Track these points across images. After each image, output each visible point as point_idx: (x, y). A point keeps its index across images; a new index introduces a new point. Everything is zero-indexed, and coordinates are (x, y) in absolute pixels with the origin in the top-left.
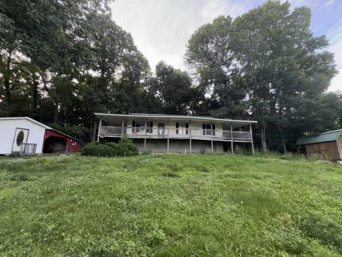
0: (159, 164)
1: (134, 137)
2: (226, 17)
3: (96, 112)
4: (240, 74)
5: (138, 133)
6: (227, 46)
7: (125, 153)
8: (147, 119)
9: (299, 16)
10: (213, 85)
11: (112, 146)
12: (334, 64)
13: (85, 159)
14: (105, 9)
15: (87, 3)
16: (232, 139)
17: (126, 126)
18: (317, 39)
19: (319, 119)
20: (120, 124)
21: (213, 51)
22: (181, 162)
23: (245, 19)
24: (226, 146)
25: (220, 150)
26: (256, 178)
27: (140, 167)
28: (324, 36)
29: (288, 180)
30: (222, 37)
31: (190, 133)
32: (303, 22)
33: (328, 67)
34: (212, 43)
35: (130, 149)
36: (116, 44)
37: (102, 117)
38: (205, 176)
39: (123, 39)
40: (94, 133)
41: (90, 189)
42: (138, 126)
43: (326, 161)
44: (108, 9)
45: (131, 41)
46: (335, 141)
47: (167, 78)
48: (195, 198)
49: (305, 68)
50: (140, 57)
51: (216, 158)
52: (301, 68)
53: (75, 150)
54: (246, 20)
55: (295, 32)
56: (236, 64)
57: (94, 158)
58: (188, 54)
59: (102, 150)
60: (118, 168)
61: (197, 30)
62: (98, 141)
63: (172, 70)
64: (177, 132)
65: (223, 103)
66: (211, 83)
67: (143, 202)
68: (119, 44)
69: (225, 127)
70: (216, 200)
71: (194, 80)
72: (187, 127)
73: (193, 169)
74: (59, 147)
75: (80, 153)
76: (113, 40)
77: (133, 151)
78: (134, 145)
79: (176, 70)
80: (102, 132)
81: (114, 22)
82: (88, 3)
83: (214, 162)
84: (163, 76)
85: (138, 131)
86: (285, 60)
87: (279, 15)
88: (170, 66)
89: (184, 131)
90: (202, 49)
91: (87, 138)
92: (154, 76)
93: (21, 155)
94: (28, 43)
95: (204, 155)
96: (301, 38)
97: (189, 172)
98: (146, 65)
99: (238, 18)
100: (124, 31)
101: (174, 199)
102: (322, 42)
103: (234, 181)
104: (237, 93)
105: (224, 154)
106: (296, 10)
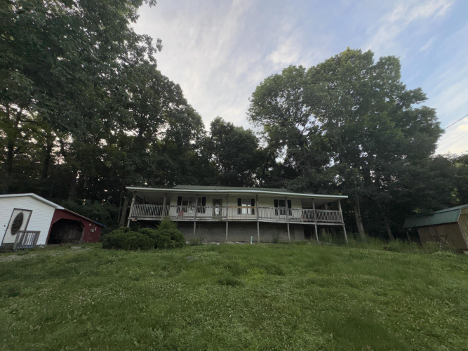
0: (214, 263)
1: (179, 220)
2: (297, 67)
3: (129, 185)
4: (320, 133)
5: (185, 214)
6: (301, 100)
7: (166, 245)
8: (197, 194)
9: (386, 67)
10: (286, 147)
11: (148, 234)
12: (438, 121)
13: (107, 254)
14: (149, 60)
15: (126, 54)
16: (316, 220)
17: (168, 203)
18: (411, 92)
19: (431, 192)
20: (160, 202)
21: (284, 106)
22: (245, 258)
23: (321, 69)
24: (308, 231)
25: (299, 237)
26: (352, 286)
27: (187, 268)
28: (420, 89)
29: (398, 288)
30: (294, 90)
31: (258, 213)
32: (391, 73)
33: (431, 125)
34: (282, 96)
35: (173, 239)
36: (161, 97)
37: (135, 191)
38: (280, 282)
39: (170, 92)
40: (124, 213)
41: (111, 311)
42: (185, 204)
43: (448, 253)
44: (152, 59)
45: (180, 93)
46: (456, 223)
47: (226, 139)
48: (265, 324)
49: (403, 126)
50: (190, 112)
51: (295, 251)
52: (396, 126)
53: (94, 239)
54: (323, 71)
55: (384, 84)
56: (314, 121)
57: (121, 253)
58: (252, 109)
59: (133, 240)
60: (155, 271)
61: (263, 81)
62: (128, 226)
63: (232, 127)
64: (240, 212)
65: (300, 171)
66: (283, 144)
67: (189, 333)
68: (164, 97)
69: (306, 204)
70: (295, 327)
71: (261, 140)
72: (253, 205)
73: (262, 270)
74: (71, 234)
75: (101, 244)
76: (157, 92)
77: (177, 241)
78: (178, 232)
79: (237, 128)
80: (135, 213)
81: (160, 72)
82: (129, 53)
83: (291, 258)
84: (221, 137)
85: (185, 210)
86: (375, 117)
87: (361, 65)
88: (229, 123)
89: (249, 210)
90: (270, 103)
91: (113, 220)
92: (209, 135)
93: (14, 248)
94: (47, 106)
95: (277, 245)
96: (392, 91)
97: (255, 276)
98: (198, 121)
99: (313, 68)
100: (172, 82)
101: (234, 327)
102: (418, 96)
103: (320, 292)
104: (318, 158)
105: (305, 243)
106: (381, 59)
